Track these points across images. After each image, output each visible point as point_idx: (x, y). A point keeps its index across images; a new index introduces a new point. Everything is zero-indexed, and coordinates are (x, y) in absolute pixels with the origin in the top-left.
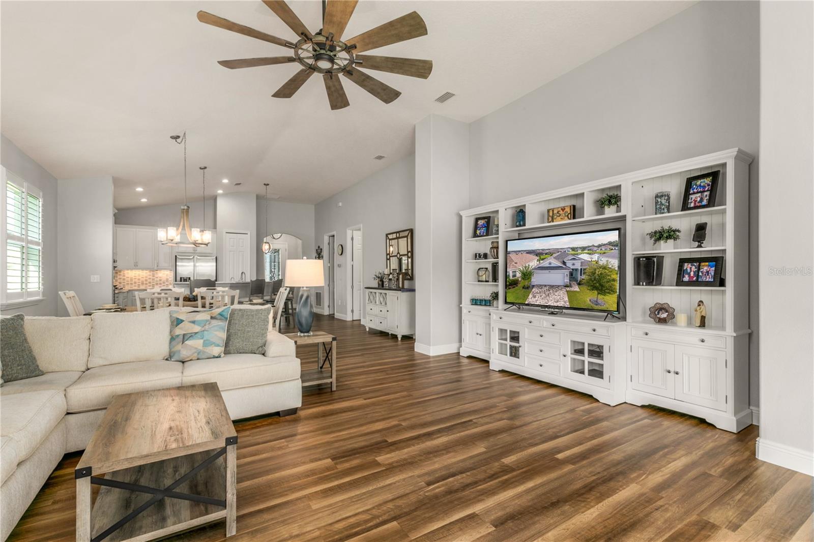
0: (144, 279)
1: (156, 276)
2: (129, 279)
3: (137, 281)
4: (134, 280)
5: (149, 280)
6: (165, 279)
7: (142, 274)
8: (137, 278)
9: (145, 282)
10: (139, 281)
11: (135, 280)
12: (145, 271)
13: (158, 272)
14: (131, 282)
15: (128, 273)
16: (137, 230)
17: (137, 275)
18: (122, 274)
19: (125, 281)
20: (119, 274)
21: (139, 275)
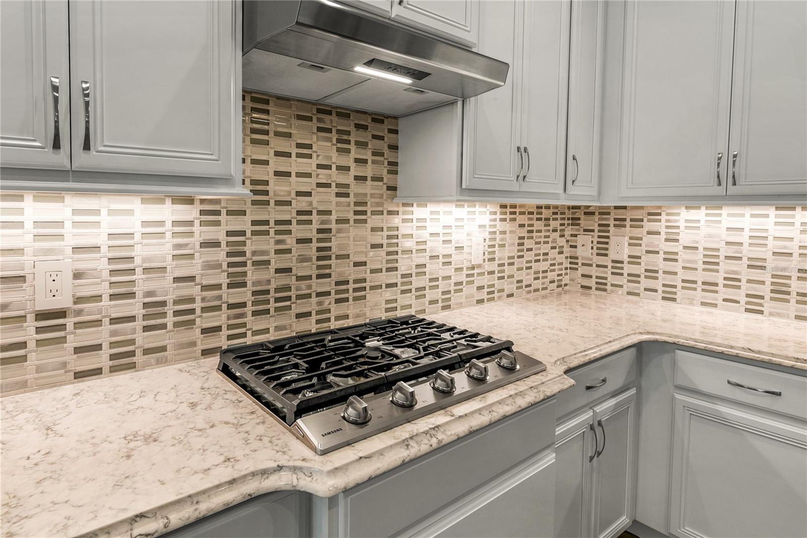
0: (795, 264)
2: (699, 257)
3: (745, 274)
4: (725, 267)
7: (784, 232)
8: (747, 251)
9: (797, 286)
11: (733, 266)
14: (710, 277)
15: (693, 225)
17: (744, 238)
18: (661, 226)
19: (677, 267)
20: (648, 226)
21: (758, 240)
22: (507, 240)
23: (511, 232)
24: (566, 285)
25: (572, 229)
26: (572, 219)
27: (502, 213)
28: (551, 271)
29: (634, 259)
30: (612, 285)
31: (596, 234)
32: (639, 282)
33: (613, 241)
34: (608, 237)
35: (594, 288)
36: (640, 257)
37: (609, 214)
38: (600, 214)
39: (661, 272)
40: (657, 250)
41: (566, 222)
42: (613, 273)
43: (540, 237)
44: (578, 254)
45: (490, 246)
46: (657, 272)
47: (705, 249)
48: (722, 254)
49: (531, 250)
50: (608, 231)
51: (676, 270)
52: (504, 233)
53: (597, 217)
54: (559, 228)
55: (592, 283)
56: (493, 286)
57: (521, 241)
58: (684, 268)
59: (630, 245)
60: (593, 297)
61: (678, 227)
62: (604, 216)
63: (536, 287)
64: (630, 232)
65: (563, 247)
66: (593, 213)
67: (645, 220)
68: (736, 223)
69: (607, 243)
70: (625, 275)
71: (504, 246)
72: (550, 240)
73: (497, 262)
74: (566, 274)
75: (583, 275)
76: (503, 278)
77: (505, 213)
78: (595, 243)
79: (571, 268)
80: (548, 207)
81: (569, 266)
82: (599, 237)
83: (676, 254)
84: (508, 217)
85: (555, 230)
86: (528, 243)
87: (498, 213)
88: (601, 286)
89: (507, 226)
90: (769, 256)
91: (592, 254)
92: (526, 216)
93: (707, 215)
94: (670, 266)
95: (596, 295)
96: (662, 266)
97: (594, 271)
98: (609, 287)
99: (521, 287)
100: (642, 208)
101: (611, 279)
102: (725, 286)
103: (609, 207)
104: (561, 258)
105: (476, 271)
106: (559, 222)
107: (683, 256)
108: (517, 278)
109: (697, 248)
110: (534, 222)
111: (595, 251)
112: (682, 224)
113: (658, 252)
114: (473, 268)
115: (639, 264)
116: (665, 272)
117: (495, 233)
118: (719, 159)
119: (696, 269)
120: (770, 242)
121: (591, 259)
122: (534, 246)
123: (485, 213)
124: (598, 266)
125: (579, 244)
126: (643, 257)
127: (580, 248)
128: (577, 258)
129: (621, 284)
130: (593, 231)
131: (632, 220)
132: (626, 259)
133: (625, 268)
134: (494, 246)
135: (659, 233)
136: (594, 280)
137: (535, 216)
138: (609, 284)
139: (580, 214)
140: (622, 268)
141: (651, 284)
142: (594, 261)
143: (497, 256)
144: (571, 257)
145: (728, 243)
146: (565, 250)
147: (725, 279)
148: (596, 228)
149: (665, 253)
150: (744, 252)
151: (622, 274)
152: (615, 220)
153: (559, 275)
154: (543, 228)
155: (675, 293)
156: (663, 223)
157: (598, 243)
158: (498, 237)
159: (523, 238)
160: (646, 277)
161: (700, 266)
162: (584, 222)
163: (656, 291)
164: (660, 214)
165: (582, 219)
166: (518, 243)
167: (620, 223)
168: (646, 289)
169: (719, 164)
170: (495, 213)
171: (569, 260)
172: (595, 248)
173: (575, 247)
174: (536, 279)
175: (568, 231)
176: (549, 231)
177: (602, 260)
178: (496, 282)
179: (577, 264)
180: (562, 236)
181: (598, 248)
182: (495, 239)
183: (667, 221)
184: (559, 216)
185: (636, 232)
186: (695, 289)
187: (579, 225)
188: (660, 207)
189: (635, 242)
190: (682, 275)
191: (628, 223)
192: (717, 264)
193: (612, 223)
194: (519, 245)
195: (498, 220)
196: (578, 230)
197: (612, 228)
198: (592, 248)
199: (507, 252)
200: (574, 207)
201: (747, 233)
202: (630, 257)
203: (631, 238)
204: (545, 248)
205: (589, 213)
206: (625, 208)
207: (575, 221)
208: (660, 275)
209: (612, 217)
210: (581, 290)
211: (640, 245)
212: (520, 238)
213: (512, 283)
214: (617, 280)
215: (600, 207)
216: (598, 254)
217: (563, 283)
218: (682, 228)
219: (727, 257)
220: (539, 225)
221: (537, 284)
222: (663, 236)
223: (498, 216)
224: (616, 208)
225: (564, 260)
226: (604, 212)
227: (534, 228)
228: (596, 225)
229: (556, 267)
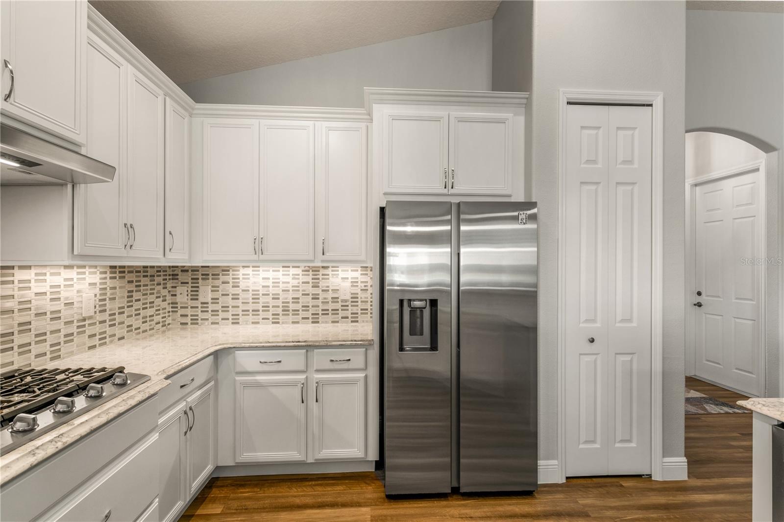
0: (290, 295)
1: (322, 284)
2: (250, 295)
3: (271, 303)
4: (262, 300)
5: (303, 300)
6: (348, 297)
7: (286, 279)
8: (272, 291)
9: (292, 306)
10: (276, 303)
11: (266, 299)
12: (293, 271)
13: (329, 271)
14: (255, 307)
15: (246, 277)
16: (264, 122)
17: (269, 283)
18: (229, 278)
19: (239, 303)
20: (222, 278)
21: (276, 284)
22: (117, 294)
23: (120, 287)
24: (169, 324)
25: (172, 282)
26: (173, 275)
27: (111, 273)
28: (157, 315)
29: (215, 300)
30: (202, 319)
31: (190, 285)
32: (218, 315)
33: (201, 289)
34: (198, 287)
35: (189, 324)
36: (218, 299)
37: (198, 271)
38: (192, 271)
39: (230, 307)
40: (228, 293)
41: (168, 277)
42: (202, 311)
43: (147, 290)
44: (177, 301)
45: (100, 300)
46: (228, 307)
47: (253, 291)
48: (261, 293)
49: (139, 300)
50: (198, 283)
51: (238, 305)
52: (115, 288)
53: (190, 273)
54: (162, 282)
55: (188, 320)
56: (105, 332)
57: (130, 294)
58: (242, 303)
59: (212, 291)
60: (189, 329)
61: (239, 278)
62: (195, 273)
63: (145, 329)
64: (212, 283)
65: (166, 296)
66: (187, 271)
67: (221, 274)
68: (266, 275)
69: (197, 291)
70: (210, 311)
71: (114, 299)
72: (155, 291)
73: (108, 312)
74: (169, 316)
75: (181, 316)
76: (114, 325)
77: (115, 273)
78: (189, 291)
79: (172, 311)
80: (152, 267)
81: (171, 310)
82: (192, 287)
83: (238, 295)
84: (117, 275)
85: (159, 284)
86: (136, 295)
87: (108, 272)
88: (195, 322)
89: (117, 283)
90: (280, 292)
91: (187, 300)
92: (134, 274)
93: (253, 271)
94: (235, 303)
95: (191, 328)
96: (231, 303)
97: (189, 312)
98: (200, 321)
99: (132, 330)
100: (218, 267)
101: (201, 316)
102: (263, 311)
103: (198, 267)
104: (164, 305)
105: (87, 322)
106: (162, 277)
107: (242, 296)
108: (127, 323)
109: (248, 290)
110: (142, 279)
111: (190, 297)
112: (241, 277)
113: (228, 295)
114: (84, 320)
115: (218, 303)
116: (233, 307)
117: (105, 289)
118: (255, 239)
119: (249, 303)
120: (281, 285)
121: (187, 303)
122: (142, 298)
123: (95, 273)
124: (192, 307)
125: (178, 293)
126: (220, 298)
127: (179, 296)
128: (177, 303)
129: (207, 318)
130: (188, 283)
131: (213, 275)
132: (210, 300)
133: (210, 307)
134: (105, 300)
135: (228, 283)
136: (189, 318)
137: (142, 274)
138: (200, 319)
139: (177, 272)
140: (208, 307)
141: (225, 315)
142: (189, 304)
143: (108, 307)
144: (172, 303)
145: (263, 287)
146: (167, 298)
147: (263, 307)
148: (190, 281)
149: (233, 295)
150: (270, 291)
151: (208, 311)
152: (202, 275)
153: (163, 318)
154: (149, 283)
155: (238, 319)
156: (231, 276)
157: (192, 291)
158: (109, 292)
159: (132, 291)
160: (222, 311)
161: (251, 301)
162: (182, 277)
163: (228, 319)
164: (229, 271)
165: (180, 275)
166: (128, 296)
167: (205, 276)
168: (222, 319)
169: (255, 242)
170: (105, 273)
171: (171, 305)
172: (189, 295)
173: (175, 295)
174: (143, 323)
175: (170, 284)
176: (154, 285)
177: (194, 303)
178: (108, 329)
179: (177, 307)
180: (164, 288)
181: (191, 295)
182: (105, 294)
183: (233, 275)
184: (162, 273)
185: (217, 283)
186: (248, 315)
187: (177, 279)
188: (228, 267)
189: (215, 288)
190: (243, 307)
191: (210, 277)
192: (258, 299)
193: (200, 277)
194: (128, 297)
195: (108, 278)
196: (177, 283)
197: (200, 281)
198: (187, 295)
199: (117, 304)
200: (173, 267)
201: (271, 281)
202: (212, 299)
203: (213, 287)
204: (151, 298)
205: (184, 270)
206: (208, 267)
207: (174, 277)
208: (230, 309)
209: (200, 273)
210: (180, 326)
211: (218, 291)
212: (129, 292)
213: (122, 328)
214: (205, 316)
215: (192, 267)
216: (191, 299)
217: (167, 323)
218: (241, 279)
219: (263, 295)
220: (145, 281)
221: (146, 326)
222: (231, 284)
223: (108, 275)
224: (202, 267)
225: (167, 306)
226: (195, 270)
227: (141, 283)
228: (190, 279)
229: (161, 312)
